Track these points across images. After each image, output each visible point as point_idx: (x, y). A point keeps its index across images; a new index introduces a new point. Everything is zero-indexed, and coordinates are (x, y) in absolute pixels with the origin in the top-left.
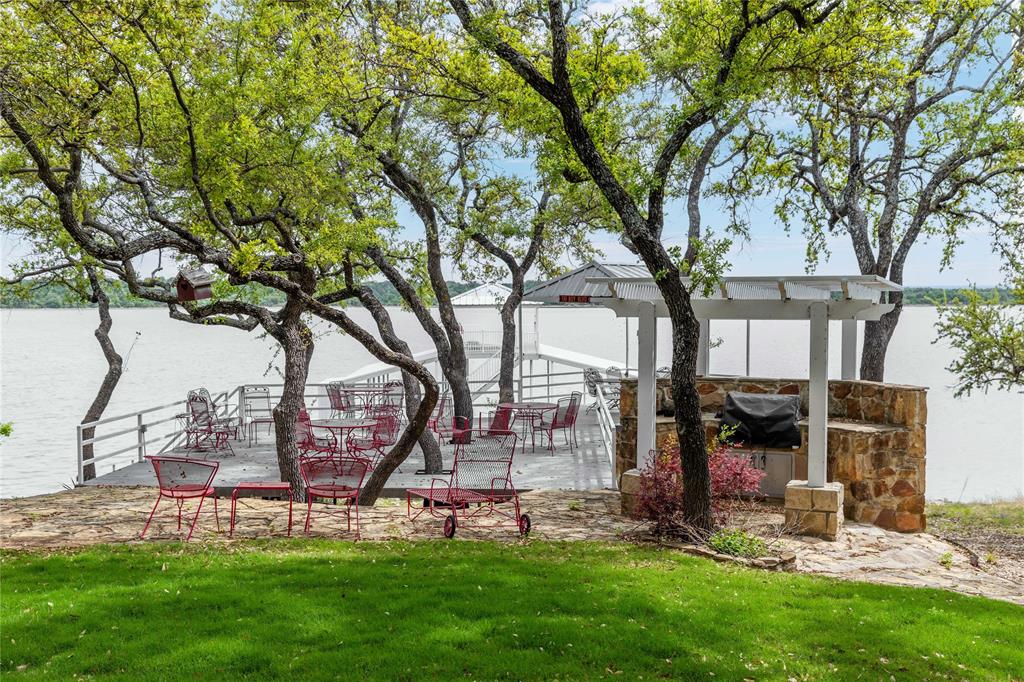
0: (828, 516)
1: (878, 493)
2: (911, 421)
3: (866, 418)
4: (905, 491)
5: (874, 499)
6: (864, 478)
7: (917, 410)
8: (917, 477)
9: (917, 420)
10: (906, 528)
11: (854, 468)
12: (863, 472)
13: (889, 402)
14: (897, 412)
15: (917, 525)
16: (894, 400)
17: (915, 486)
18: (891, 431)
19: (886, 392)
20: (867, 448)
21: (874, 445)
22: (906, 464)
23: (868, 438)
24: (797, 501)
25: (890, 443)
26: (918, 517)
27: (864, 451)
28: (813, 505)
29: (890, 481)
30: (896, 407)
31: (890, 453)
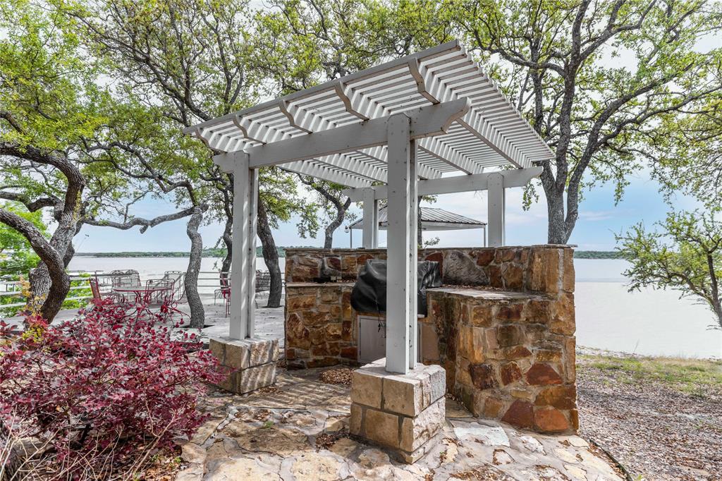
0: (400, 422)
1: (507, 379)
2: (551, 287)
3: (506, 286)
4: (546, 378)
5: (502, 387)
6: (486, 359)
7: (561, 272)
8: (563, 360)
9: (560, 285)
10: (549, 428)
11: (473, 346)
12: (485, 350)
13: (526, 265)
14: (535, 276)
15: (564, 424)
16: (531, 262)
17: (561, 372)
18: (524, 299)
19: (524, 253)
20: (490, 319)
21: (499, 316)
22: (546, 343)
23: (490, 306)
24: (363, 392)
25: (523, 315)
26: (566, 413)
27: (486, 323)
28: (383, 402)
29: (524, 365)
30: (534, 270)
31: (524, 328)
